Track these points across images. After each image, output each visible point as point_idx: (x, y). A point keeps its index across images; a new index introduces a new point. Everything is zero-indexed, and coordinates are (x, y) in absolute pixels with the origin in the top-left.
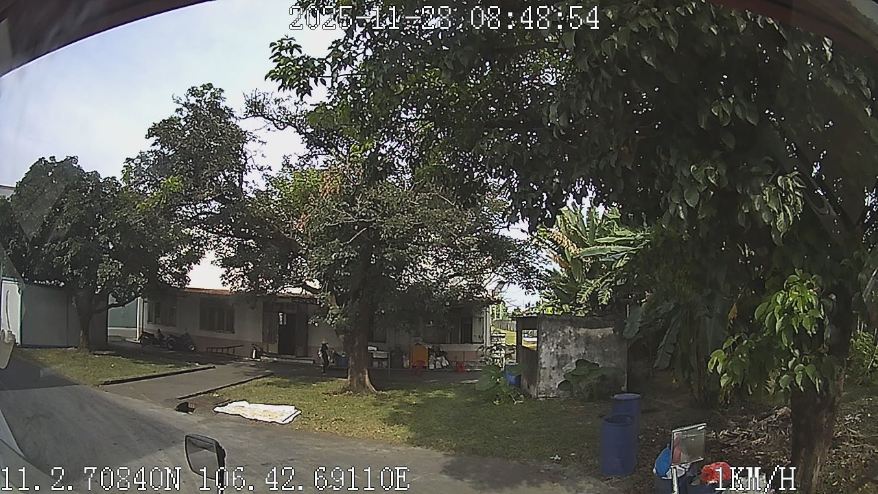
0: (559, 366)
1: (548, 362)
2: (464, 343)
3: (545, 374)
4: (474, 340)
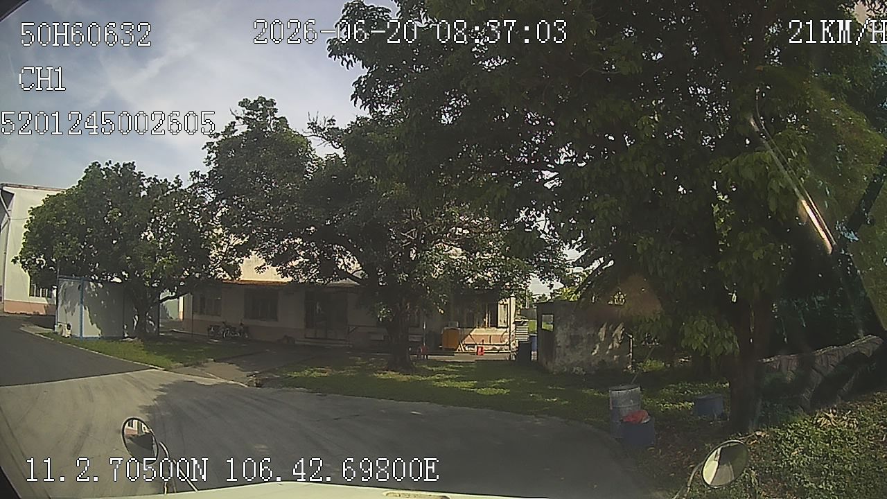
1: (562, 341)
2: (491, 326)
3: (560, 352)
4: (499, 325)
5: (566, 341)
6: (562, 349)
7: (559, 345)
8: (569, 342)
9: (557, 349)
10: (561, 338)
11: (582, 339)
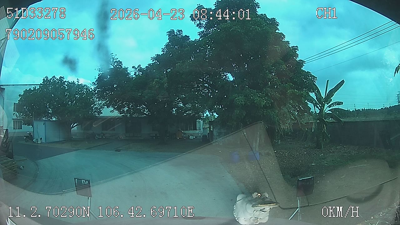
0: (219, 135)
1: (216, 134)
2: (194, 130)
3: (215, 137)
4: (197, 129)
5: (217, 134)
6: (216, 137)
7: (214, 135)
8: (218, 134)
9: (214, 137)
10: (215, 133)
11: (222, 133)
